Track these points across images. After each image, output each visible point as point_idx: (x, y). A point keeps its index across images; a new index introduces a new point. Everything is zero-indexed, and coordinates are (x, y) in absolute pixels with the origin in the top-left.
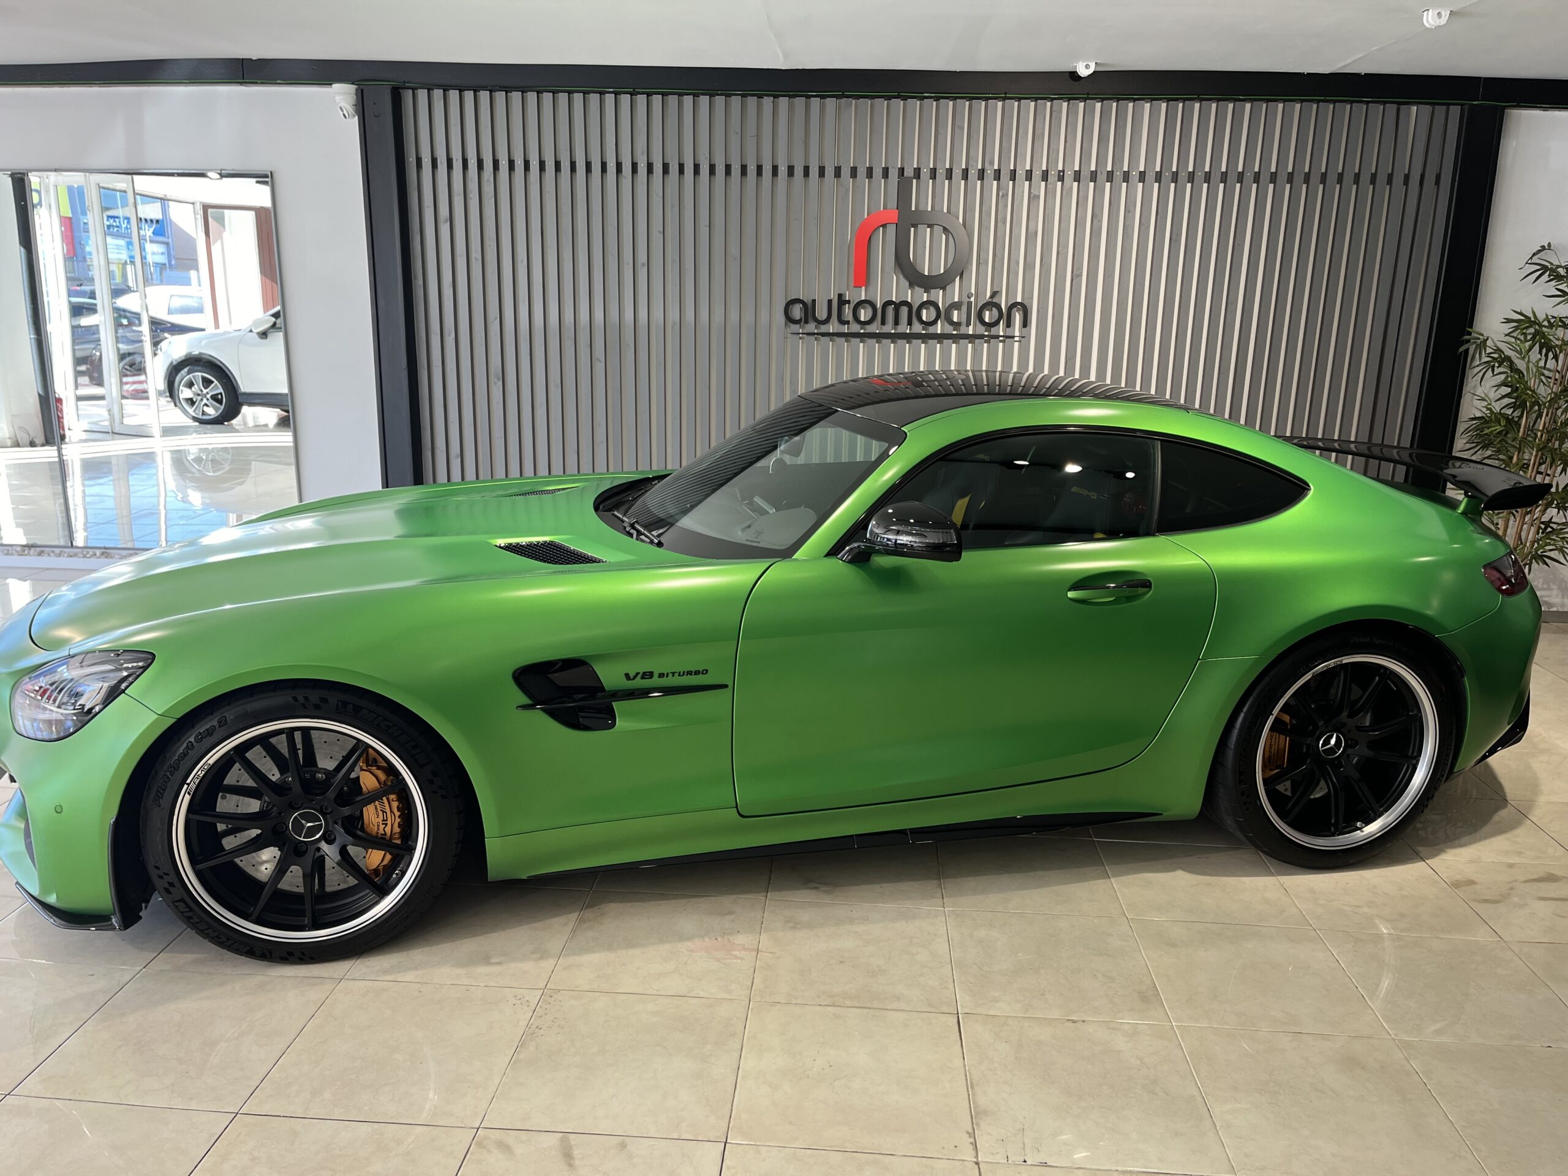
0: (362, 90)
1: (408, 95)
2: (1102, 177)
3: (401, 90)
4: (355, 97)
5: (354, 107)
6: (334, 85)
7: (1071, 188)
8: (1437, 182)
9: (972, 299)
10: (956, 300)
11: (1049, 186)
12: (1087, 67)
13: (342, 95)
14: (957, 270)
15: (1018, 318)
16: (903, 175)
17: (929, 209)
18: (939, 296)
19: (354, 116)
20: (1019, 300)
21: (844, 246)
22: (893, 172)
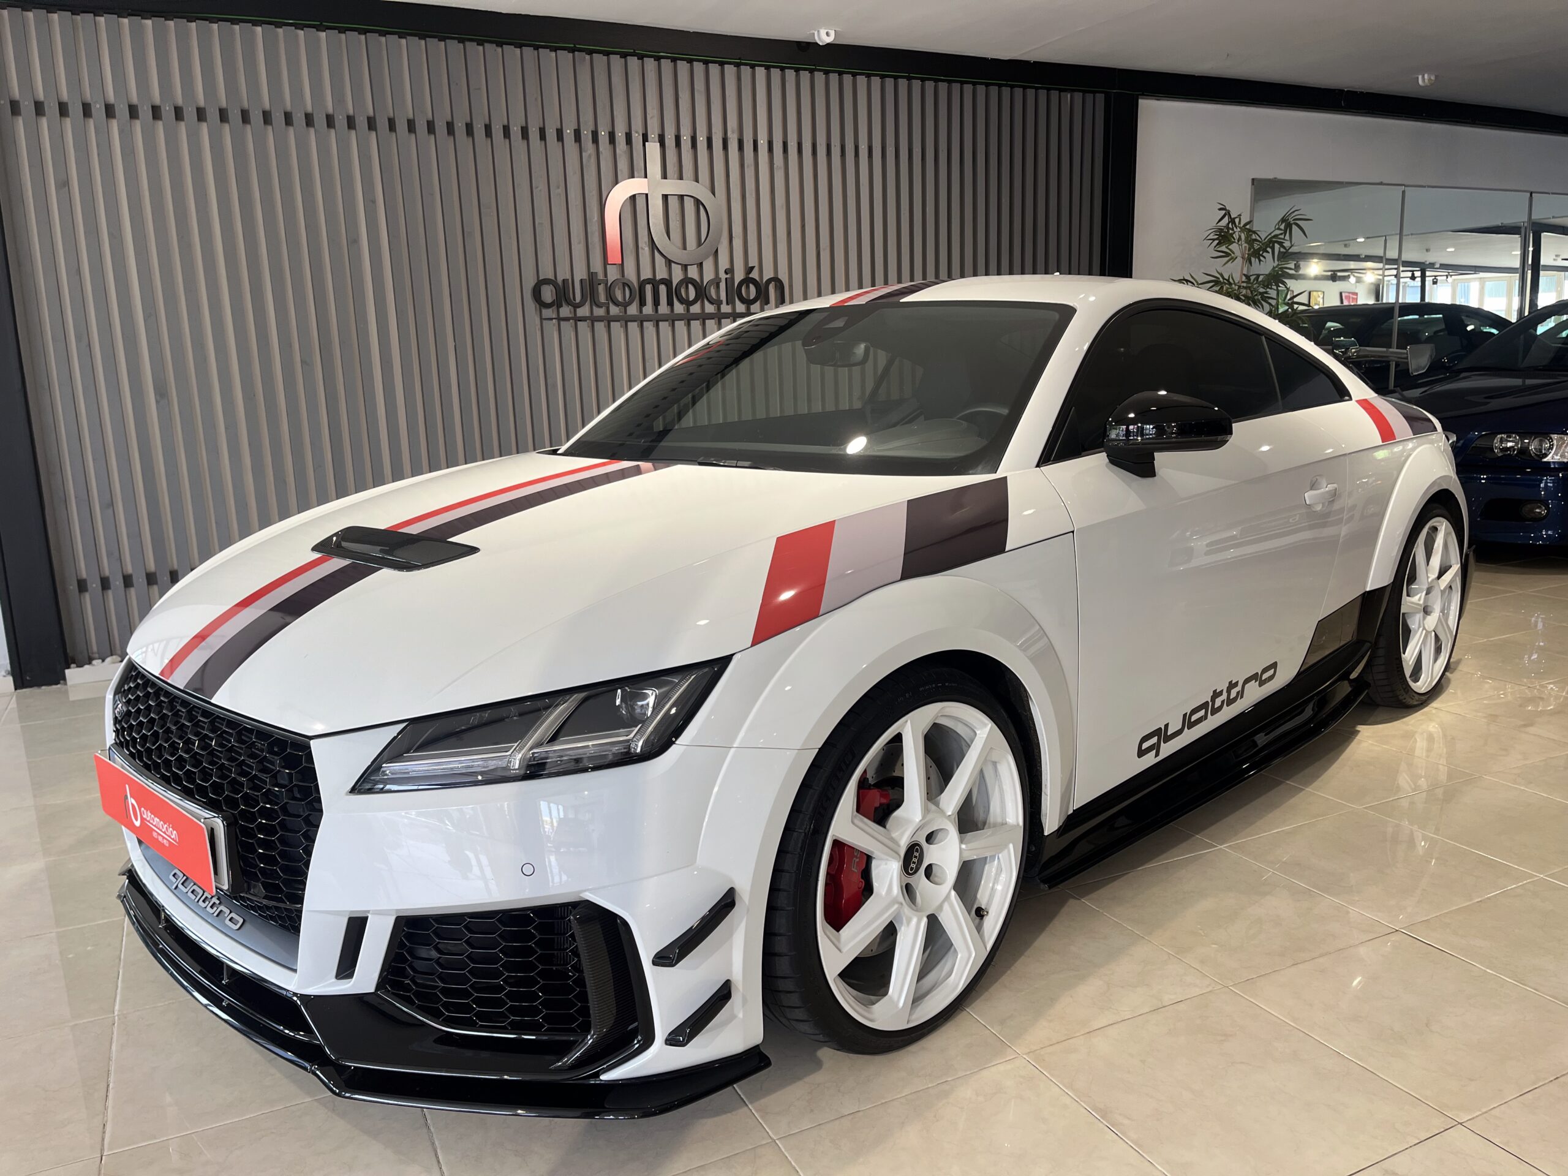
2: (836, 151)
10: (714, 276)
11: (789, 158)
12: (828, 34)
20: (775, 275)
21: (594, 218)
22: (637, 138)
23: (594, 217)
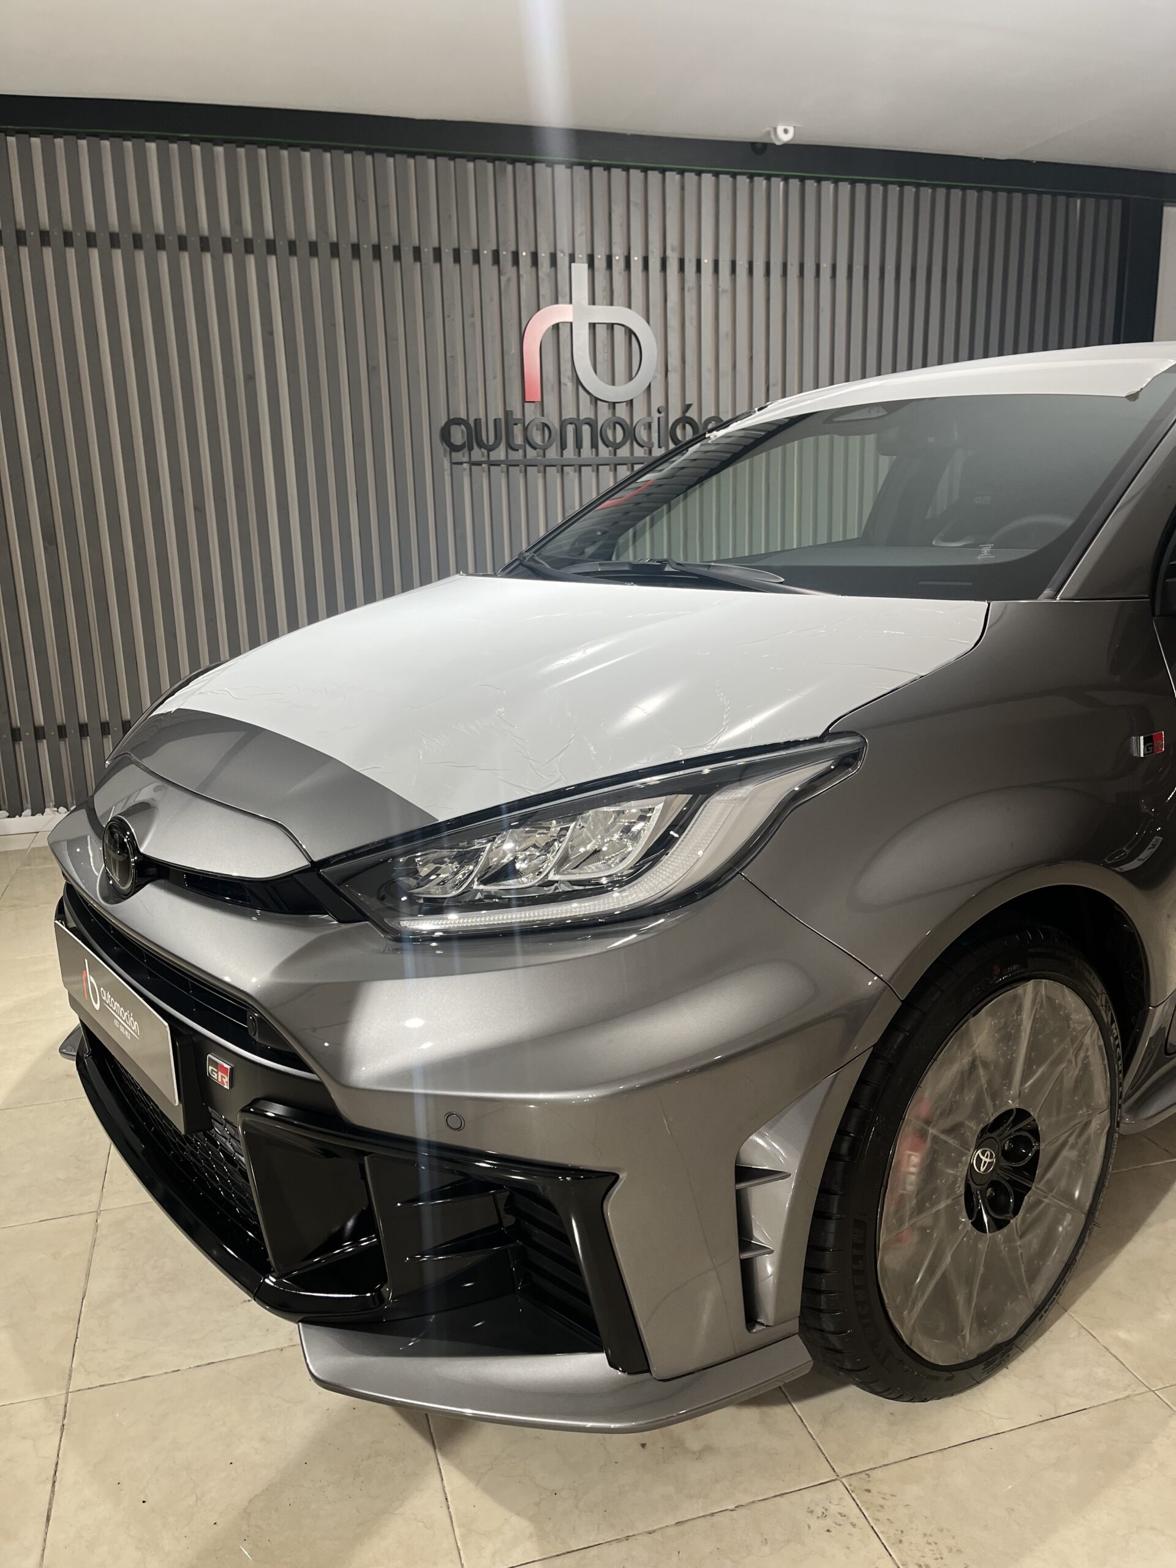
7: (761, 282)
12: (786, 131)
20: (715, 414)
21: (511, 351)
22: (563, 259)
23: (514, 350)
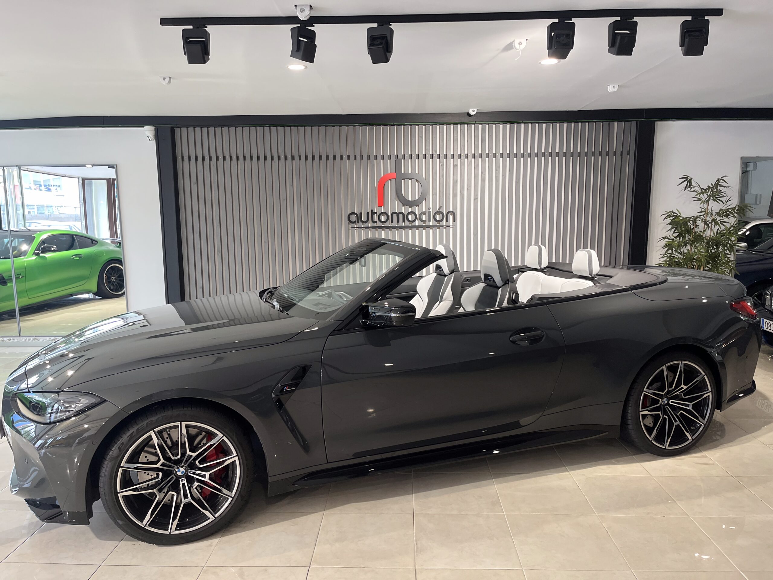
0: (157, 129)
1: (177, 130)
2: (484, 156)
3: (175, 128)
4: (154, 131)
5: (154, 136)
6: (145, 127)
7: (471, 161)
8: (629, 154)
9: (431, 210)
10: (424, 210)
11: (461, 161)
12: (473, 111)
13: (148, 131)
14: (423, 197)
15: (451, 217)
16: (397, 158)
17: (410, 172)
18: (416, 210)
19: (154, 140)
20: (451, 210)
22: (393, 157)
